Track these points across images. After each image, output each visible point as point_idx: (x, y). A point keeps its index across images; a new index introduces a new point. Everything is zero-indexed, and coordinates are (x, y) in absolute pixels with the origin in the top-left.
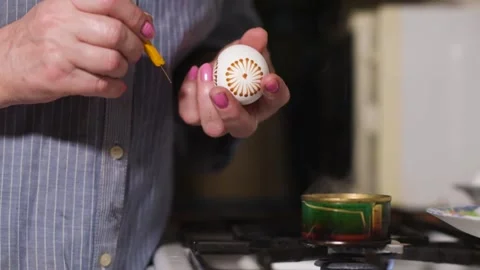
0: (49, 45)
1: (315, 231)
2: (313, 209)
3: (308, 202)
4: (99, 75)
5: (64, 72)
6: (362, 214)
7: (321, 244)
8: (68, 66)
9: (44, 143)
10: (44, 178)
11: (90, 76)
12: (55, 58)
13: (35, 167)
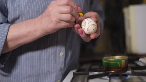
0: (53, 16)
1: (106, 68)
2: (105, 62)
3: (104, 60)
4: (67, 22)
5: (57, 22)
6: (119, 63)
7: (108, 72)
8: (58, 21)
9: (42, 52)
10: (42, 62)
11: (65, 22)
12: (54, 19)
13: (40, 59)
